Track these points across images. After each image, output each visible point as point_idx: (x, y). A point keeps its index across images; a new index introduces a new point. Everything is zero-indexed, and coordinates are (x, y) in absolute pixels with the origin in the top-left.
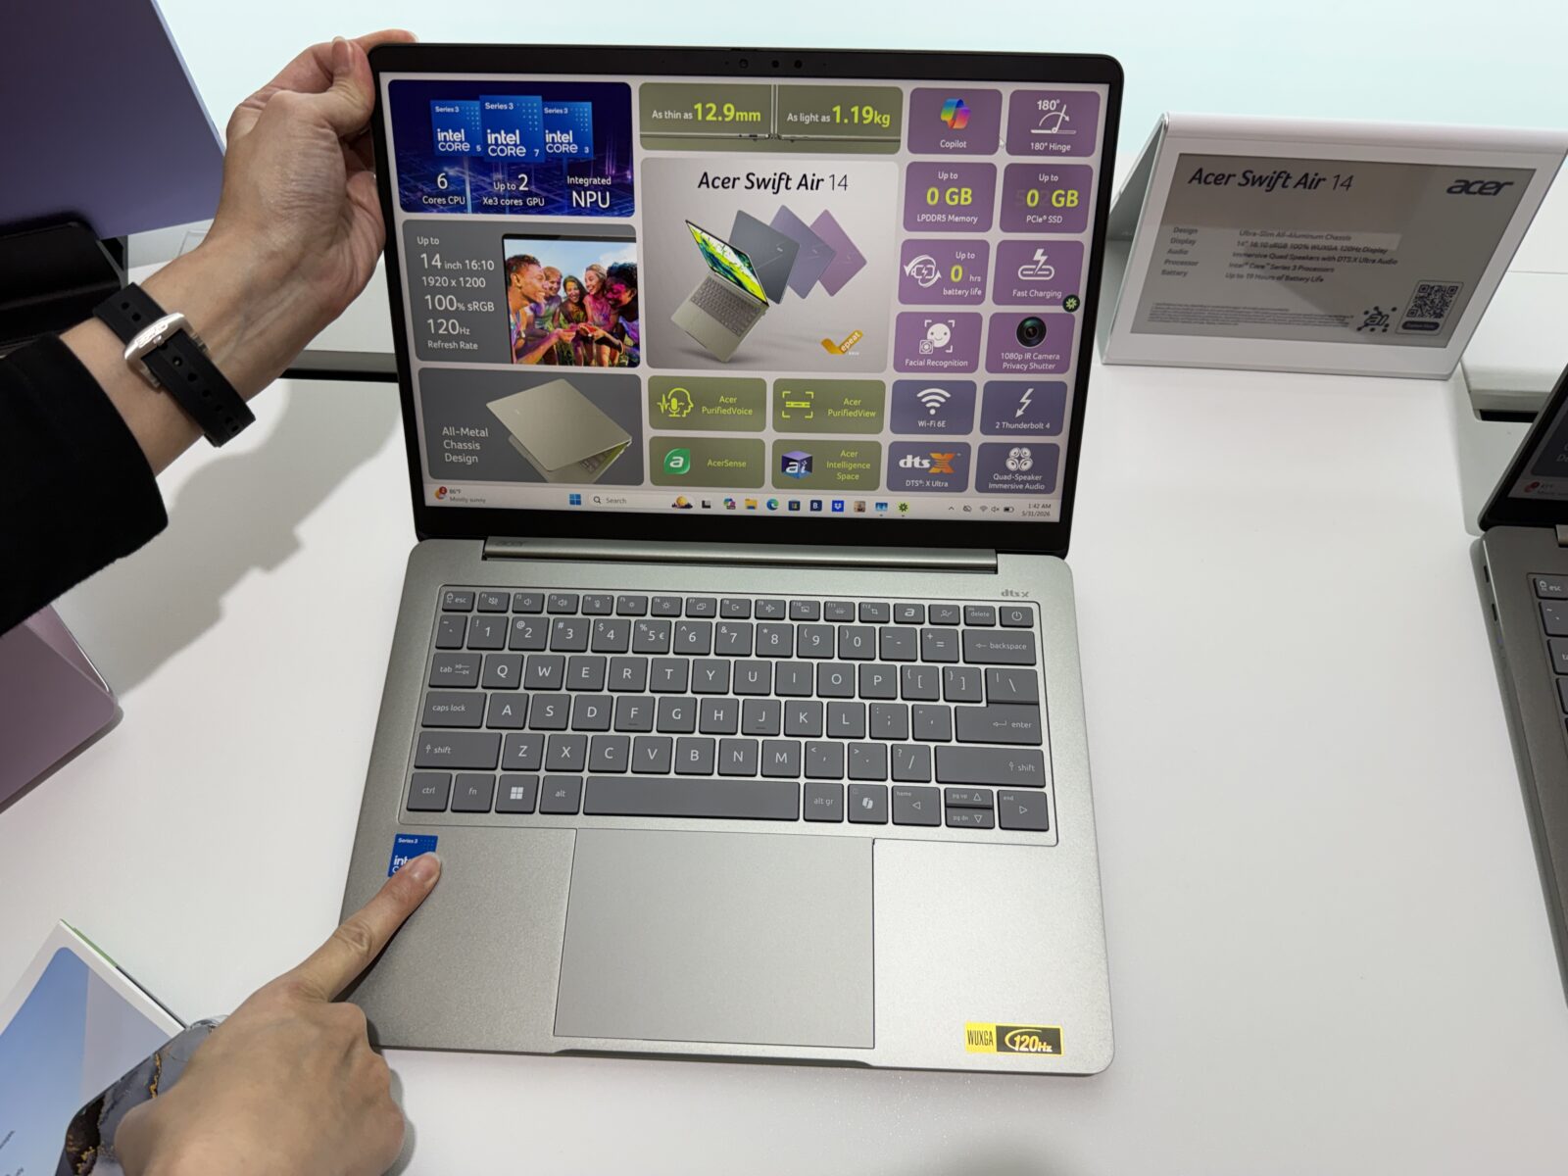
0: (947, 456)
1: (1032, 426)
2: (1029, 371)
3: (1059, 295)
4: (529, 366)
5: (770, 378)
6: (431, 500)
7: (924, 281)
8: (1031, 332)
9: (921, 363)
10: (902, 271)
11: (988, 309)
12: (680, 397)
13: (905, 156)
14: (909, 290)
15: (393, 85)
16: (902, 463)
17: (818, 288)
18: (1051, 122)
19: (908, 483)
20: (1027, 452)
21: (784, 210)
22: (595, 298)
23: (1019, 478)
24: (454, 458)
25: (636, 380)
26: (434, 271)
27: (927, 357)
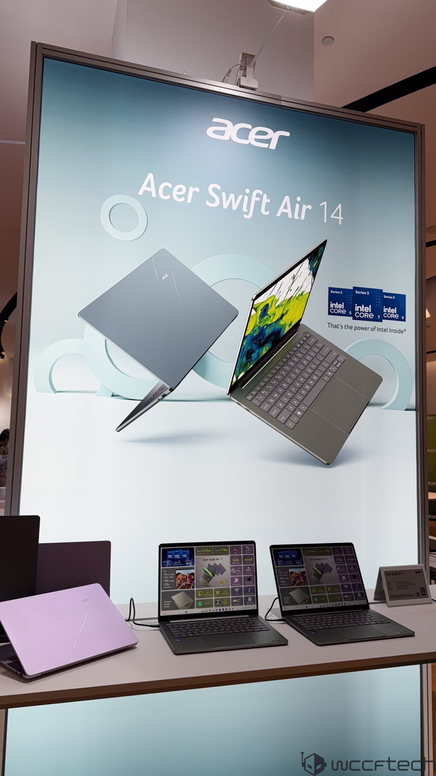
0: (240, 599)
1: (251, 593)
2: (249, 585)
3: (252, 573)
4: (178, 590)
5: (213, 588)
6: (161, 615)
7: (234, 572)
8: (249, 579)
9: (234, 585)
10: (231, 571)
11: (243, 576)
12: (200, 593)
13: (230, 555)
14: (232, 574)
15: (163, 549)
16: (233, 601)
17: (220, 574)
18: (248, 550)
19: (235, 604)
20: (251, 598)
21: (215, 563)
22: (188, 578)
23: (250, 602)
24: (166, 607)
25: (194, 590)
26: (166, 576)
27: (235, 583)
